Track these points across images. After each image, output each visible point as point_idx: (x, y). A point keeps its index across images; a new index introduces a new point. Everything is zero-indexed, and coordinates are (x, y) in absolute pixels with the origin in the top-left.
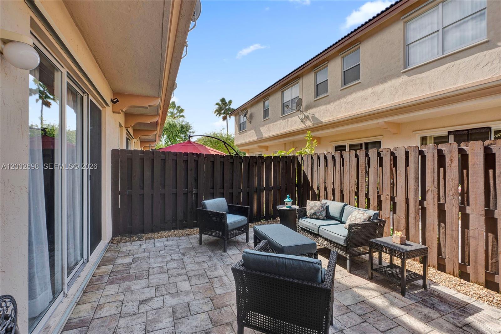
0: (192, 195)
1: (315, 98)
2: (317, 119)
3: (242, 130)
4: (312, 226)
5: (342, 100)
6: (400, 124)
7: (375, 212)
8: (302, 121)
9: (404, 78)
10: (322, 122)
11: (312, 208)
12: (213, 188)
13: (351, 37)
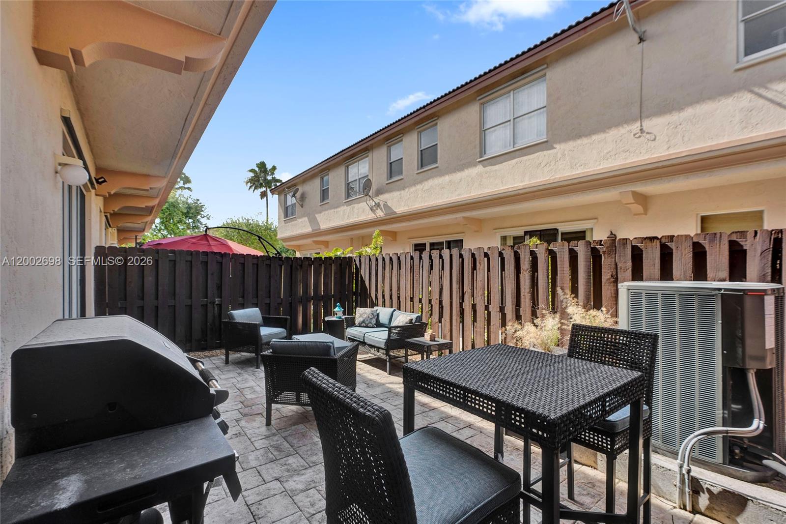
0: (214, 307)
1: (387, 180)
2: (390, 208)
3: (290, 217)
4: (358, 334)
5: (419, 187)
6: (481, 220)
7: (417, 315)
8: (371, 210)
9: (480, 168)
10: (395, 213)
11: (361, 316)
12: (243, 297)
13: (427, 110)
